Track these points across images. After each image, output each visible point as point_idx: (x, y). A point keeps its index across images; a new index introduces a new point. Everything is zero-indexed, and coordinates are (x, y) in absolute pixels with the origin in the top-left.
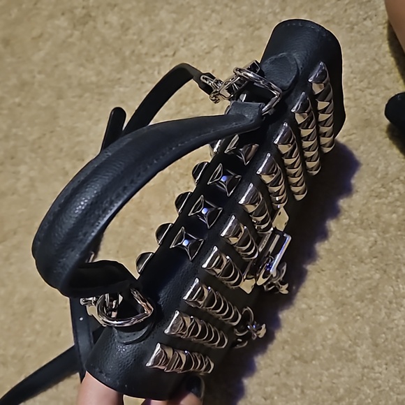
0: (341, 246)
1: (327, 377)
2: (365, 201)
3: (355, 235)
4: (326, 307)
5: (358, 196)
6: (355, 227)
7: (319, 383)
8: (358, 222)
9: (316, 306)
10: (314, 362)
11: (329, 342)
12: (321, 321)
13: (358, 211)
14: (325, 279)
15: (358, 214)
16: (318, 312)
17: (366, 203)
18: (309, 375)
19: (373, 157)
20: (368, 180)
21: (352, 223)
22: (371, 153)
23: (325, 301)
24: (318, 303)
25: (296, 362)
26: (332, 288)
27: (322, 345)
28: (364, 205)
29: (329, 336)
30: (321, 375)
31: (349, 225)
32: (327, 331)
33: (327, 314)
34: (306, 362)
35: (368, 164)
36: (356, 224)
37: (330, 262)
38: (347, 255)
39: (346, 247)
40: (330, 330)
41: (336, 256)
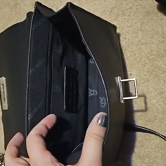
0: (153, 68)
1: (164, 126)
2: (157, 46)
3: (158, 62)
4: (154, 96)
5: (154, 45)
6: (156, 58)
7: (161, 129)
8: (157, 56)
9: (150, 96)
10: (156, 121)
11: (160, 110)
12: (154, 102)
13: (156, 51)
15: (156, 53)
16: (152, 99)
17: (158, 47)
18: (155, 127)
19: (155, 27)
20: (156, 37)
21: (154, 57)
22: (154, 25)
23: (153, 93)
24: (151, 95)
25: (148, 123)
26: (155, 87)
27: (157, 113)
28: (157, 48)
29: (159, 108)
30: (161, 125)
31: (153, 59)
32: (158, 106)
33: (156, 98)
34: (153, 122)
35: (154, 30)
36: (156, 57)
37: (150, 76)
38: (157, 71)
39: (155, 68)
40: (159, 105)
41: (152, 73)
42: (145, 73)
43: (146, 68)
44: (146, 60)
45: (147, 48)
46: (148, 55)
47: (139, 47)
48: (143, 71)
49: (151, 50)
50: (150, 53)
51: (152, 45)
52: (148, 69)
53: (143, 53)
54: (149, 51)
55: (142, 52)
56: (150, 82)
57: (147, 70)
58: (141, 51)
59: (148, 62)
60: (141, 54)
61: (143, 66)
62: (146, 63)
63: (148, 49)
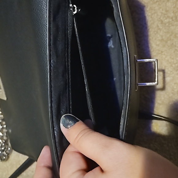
0: (168, 36)
2: (175, 5)
3: (174, 27)
5: (170, 4)
8: (174, 19)
11: (176, 90)
13: (172, 12)
14: (164, 56)
15: (173, 14)
17: (175, 6)
25: (161, 106)
26: (170, 61)
27: (172, 93)
28: (174, 7)
29: (175, 87)
31: (169, 22)
32: (173, 85)
36: (173, 20)
37: (164, 46)
38: (173, 40)
39: (171, 35)
40: (175, 84)
41: (166, 42)
42: (158, 43)
43: (159, 36)
44: (159, 25)
45: (161, 8)
46: (162, 18)
47: (151, 7)
48: (156, 39)
49: (167, 11)
50: (165, 14)
51: (167, 3)
52: (162, 36)
53: (156, 15)
54: (164, 12)
55: (155, 13)
56: (164, 54)
57: (160, 38)
58: (153, 12)
59: (161, 27)
60: (153, 16)
61: (156, 33)
62: (159, 29)
63: (162, 10)
